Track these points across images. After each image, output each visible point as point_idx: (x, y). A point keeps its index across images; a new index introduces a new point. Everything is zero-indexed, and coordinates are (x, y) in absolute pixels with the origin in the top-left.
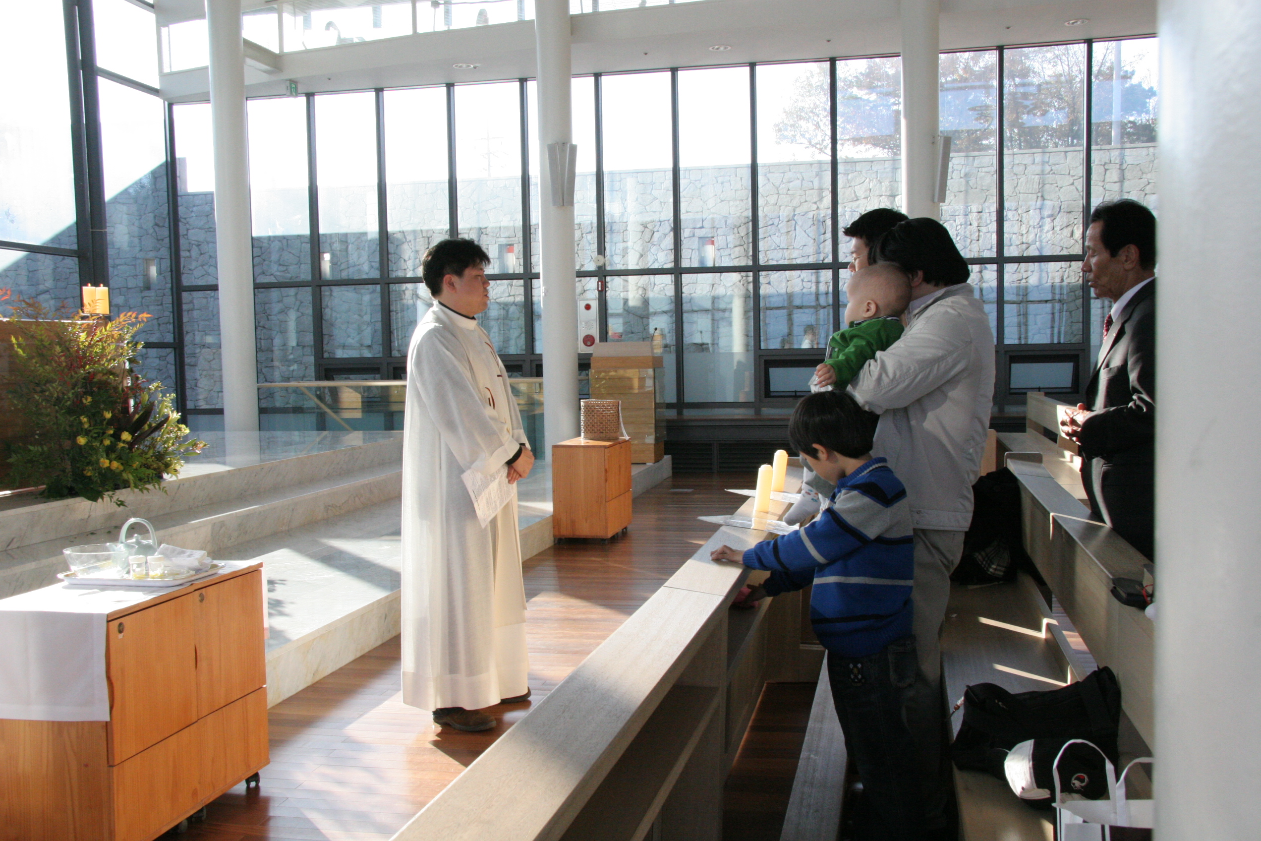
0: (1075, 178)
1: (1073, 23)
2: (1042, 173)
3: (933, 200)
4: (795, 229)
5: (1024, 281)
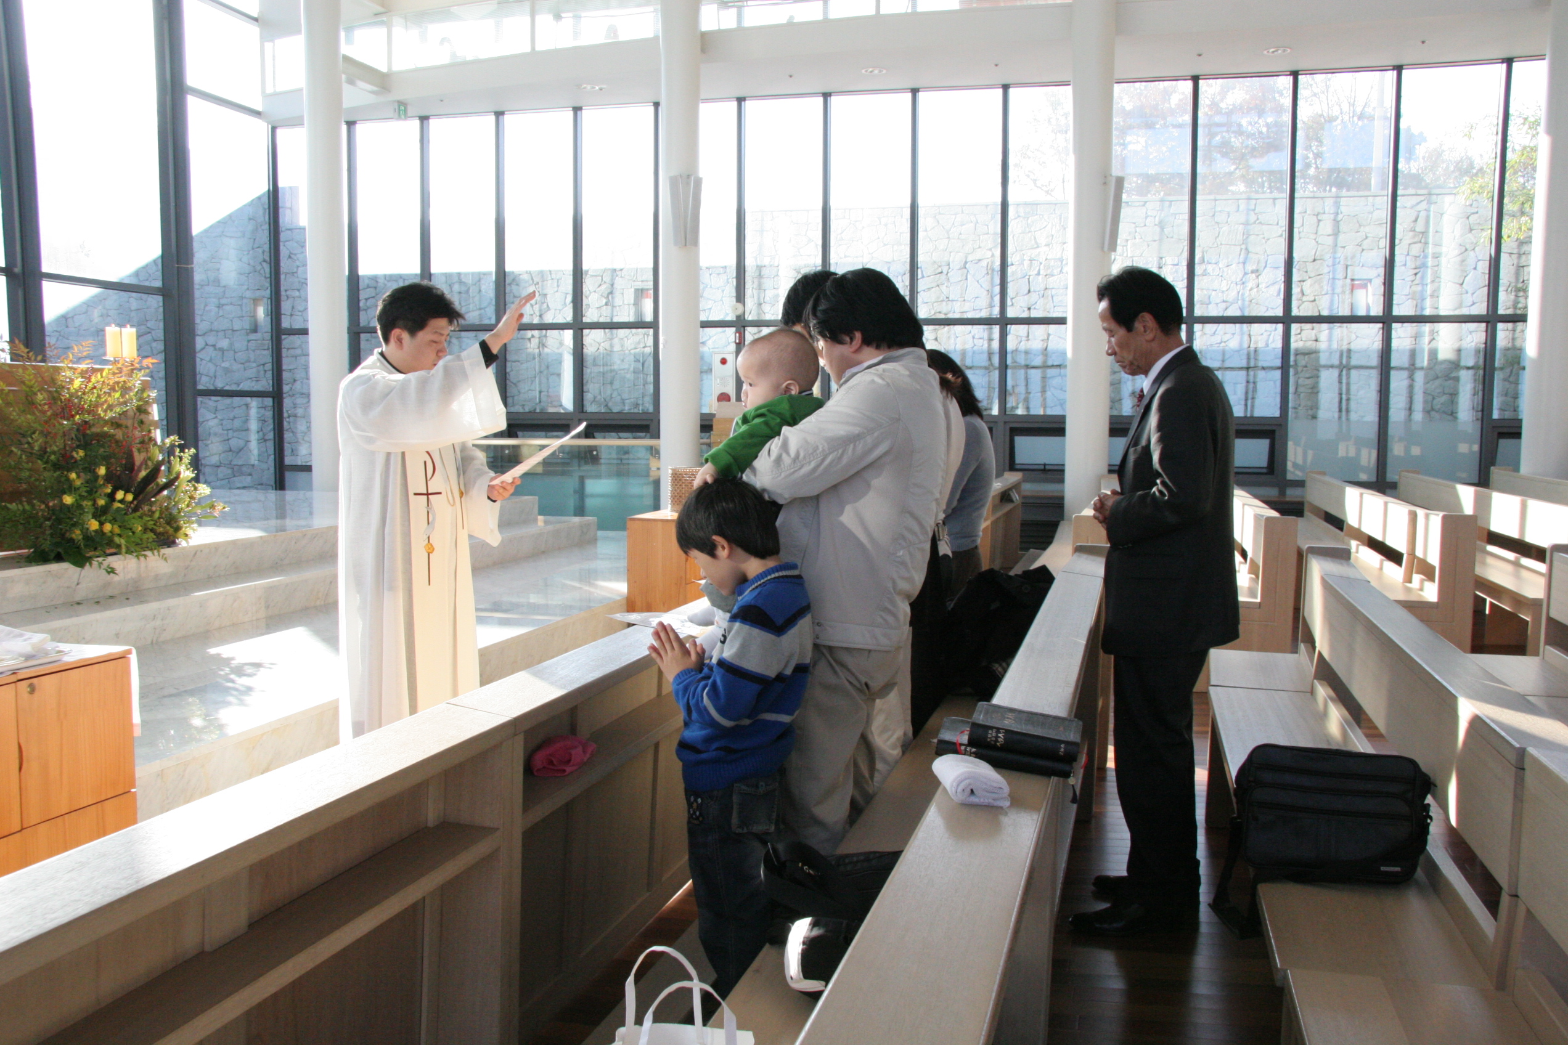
1: (1273, 52)
2: (1246, 224)
3: (1102, 248)
5: (1223, 344)
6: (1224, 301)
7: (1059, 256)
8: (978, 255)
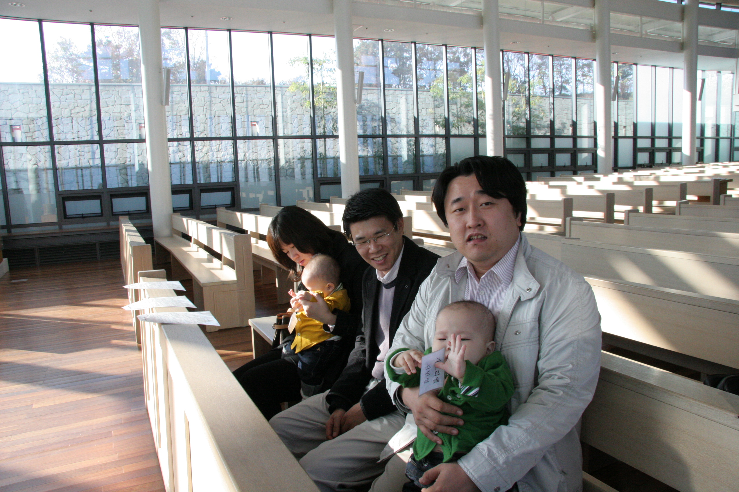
0: (221, 99)
1: (224, 19)
2: (205, 97)
3: (162, 105)
4: (72, 122)
6: (198, 132)
7: (119, 111)
8: (77, 110)
